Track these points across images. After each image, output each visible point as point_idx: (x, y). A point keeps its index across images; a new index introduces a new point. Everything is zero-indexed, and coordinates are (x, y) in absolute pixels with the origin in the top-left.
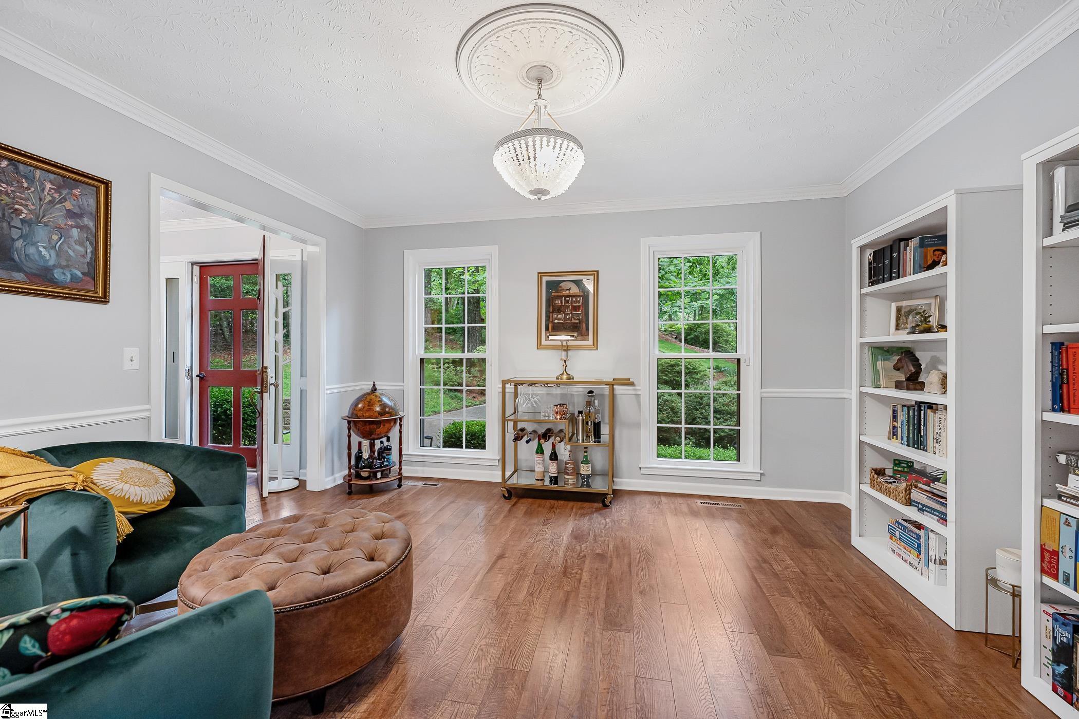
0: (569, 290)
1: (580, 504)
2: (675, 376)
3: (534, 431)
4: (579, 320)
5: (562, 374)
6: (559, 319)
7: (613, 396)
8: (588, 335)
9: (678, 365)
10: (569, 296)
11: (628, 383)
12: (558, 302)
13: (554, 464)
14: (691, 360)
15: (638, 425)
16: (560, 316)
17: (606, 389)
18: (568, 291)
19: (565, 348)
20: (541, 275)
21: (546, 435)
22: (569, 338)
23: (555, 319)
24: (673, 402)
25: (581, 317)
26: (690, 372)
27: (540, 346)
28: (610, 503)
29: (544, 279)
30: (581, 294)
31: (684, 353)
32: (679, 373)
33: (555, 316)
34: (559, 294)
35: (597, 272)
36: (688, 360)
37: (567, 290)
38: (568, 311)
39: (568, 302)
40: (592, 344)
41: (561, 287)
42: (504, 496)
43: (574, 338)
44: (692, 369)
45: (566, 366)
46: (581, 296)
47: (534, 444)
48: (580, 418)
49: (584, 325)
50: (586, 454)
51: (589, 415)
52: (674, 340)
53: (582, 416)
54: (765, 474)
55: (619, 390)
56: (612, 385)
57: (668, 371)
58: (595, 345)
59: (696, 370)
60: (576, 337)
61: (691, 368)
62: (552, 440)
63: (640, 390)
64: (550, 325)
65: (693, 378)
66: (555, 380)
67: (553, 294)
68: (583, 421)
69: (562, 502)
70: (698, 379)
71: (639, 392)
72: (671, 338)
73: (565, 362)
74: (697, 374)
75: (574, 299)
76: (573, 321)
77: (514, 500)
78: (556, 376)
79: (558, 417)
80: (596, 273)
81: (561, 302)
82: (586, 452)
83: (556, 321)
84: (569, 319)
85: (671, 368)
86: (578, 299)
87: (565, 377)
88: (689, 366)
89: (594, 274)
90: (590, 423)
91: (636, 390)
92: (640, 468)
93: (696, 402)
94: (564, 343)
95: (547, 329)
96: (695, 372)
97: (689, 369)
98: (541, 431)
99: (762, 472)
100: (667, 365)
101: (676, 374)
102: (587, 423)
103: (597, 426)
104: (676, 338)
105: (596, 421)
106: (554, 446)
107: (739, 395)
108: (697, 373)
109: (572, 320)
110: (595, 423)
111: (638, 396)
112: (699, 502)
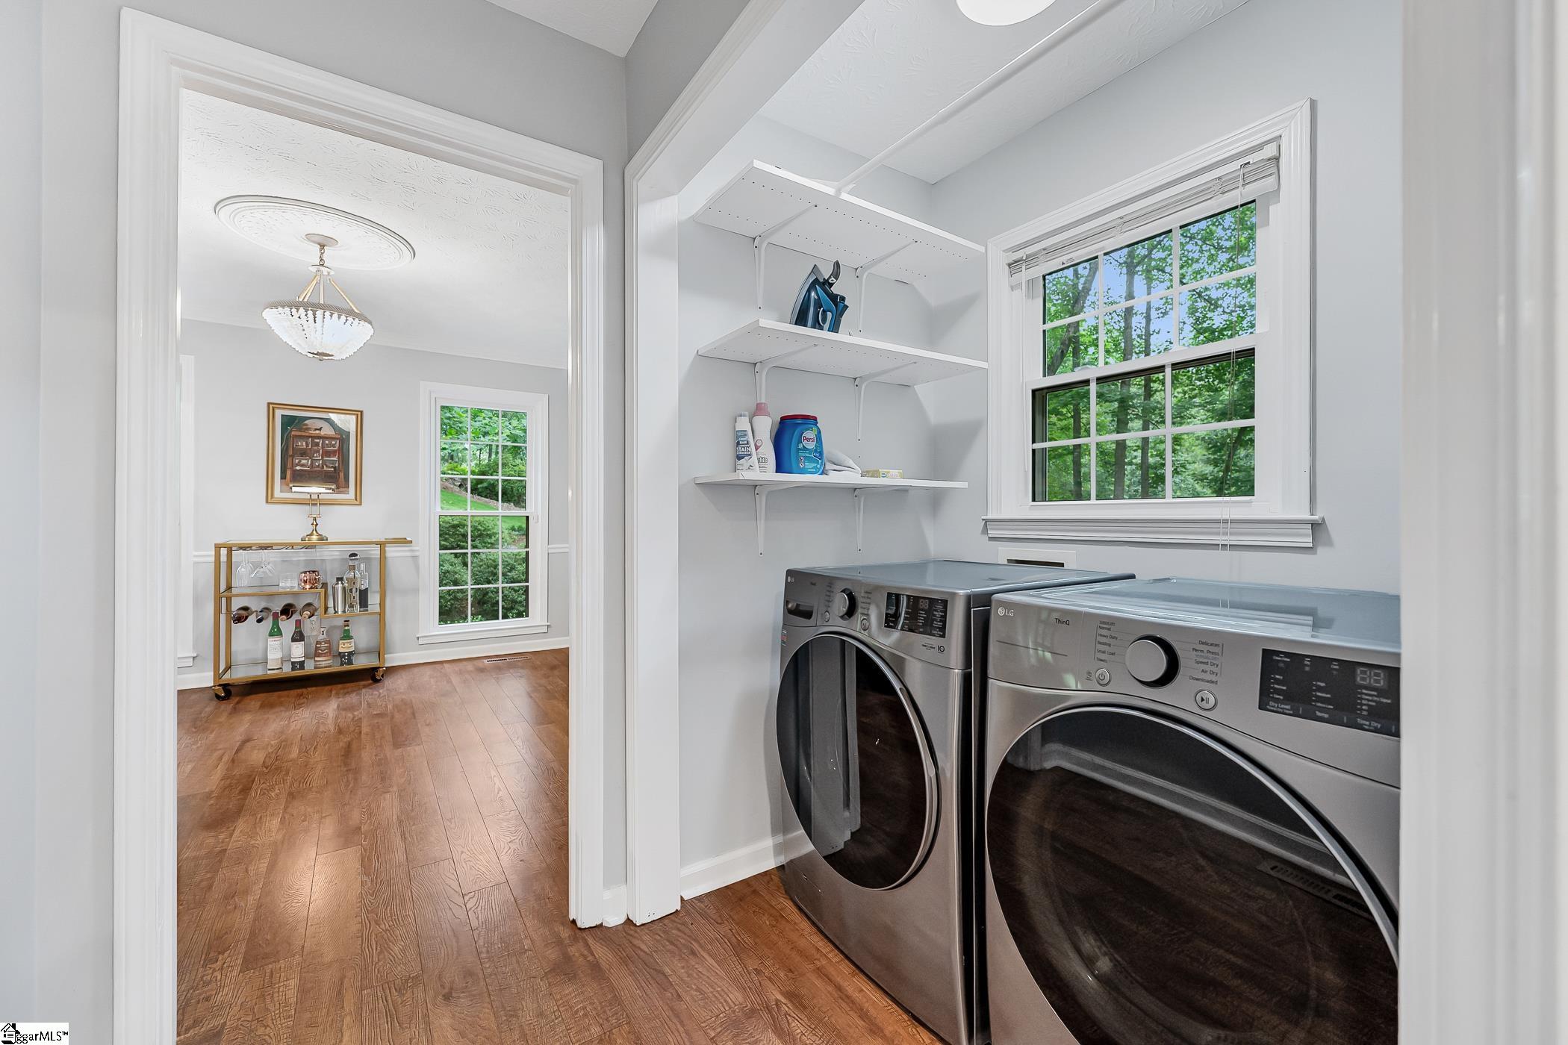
0: (320, 429)
1: (340, 686)
2: (459, 541)
3: (266, 609)
4: (335, 468)
5: (311, 534)
6: (302, 465)
7: (383, 558)
8: (348, 487)
9: (464, 526)
10: (319, 437)
11: (404, 542)
12: (302, 444)
13: (299, 646)
14: (482, 519)
15: (416, 591)
16: (304, 462)
17: (375, 551)
18: (318, 432)
19: (313, 502)
20: (272, 407)
21: (287, 611)
22: (323, 490)
23: (297, 465)
24: (456, 573)
25: (337, 465)
26: (480, 535)
27: (270, 498)
28: (382, 676)
29: (279, 413)
30: (337, 436)
31: (471, 509)
32: (465, 536)
33: (297, 461)
34: (303, 434)
35: (362, 412)
36: (477, 519)
37: (318, 429)
38: (318, 457)
39: (317, 444)
40: (353, 497)
41: (306, 425)
42: (218, 697)
43: (331, 491)
44: (484, 531)
45: (317, 524)
46: (338, 439)
47: (268, 623)
48: (340, 585)
49: (342, 475)
50: (346, 628)
51: (353, 581)
52: (457, 489)
53: (342, 583)
54: (552, 625)
55: (392, 552)
56: (382, 545)
57: (449, 534)
58: (358, 500)
59: (489, 532)
60: (333, 490)
61: (483, 529)
62: (296, 617)
63: (418, 551)
64: (289, 473)
65: (485, 543)
66: (300, 541)
67: (293, 433)
68: (344, 589)
69: (314, 689)
70: (492, 544)
71: (417, 554)
72: (452, 486)
73: (315, 519)
74: (490, 538)
75: (327, 442)
76: (325, 468)
77: (235, 700)
78: (301, 537)
79: (308, 587)
80: (359, 413)
81: (307, 445)
82: (348, 626)
83: (298, 468)
84: (318, 466)
85: (452, 530)
86: (334, 443)
87: (315, 537)
88: (480, 527)
89: (357, 415)
90: (354, 591)
91: (413, 551)
92: (418, 638)
93: (489, 572)
94: (314, 497)
95: (283, 477)
96: (488, 535)
97: (479, 530)
98: (277, 608)
99: (549, 624)
100: (447, 526)
101: (461, 537)
102: (351, 591)
103: (364, 595)
104: (460, 486)
105: (363, 588)
106: (298, 623)
107: (527, 553)
108: (490, 536)
109: (323, 467)
110: (360, 590)
111: (415, 558)
112: (485, 661)
